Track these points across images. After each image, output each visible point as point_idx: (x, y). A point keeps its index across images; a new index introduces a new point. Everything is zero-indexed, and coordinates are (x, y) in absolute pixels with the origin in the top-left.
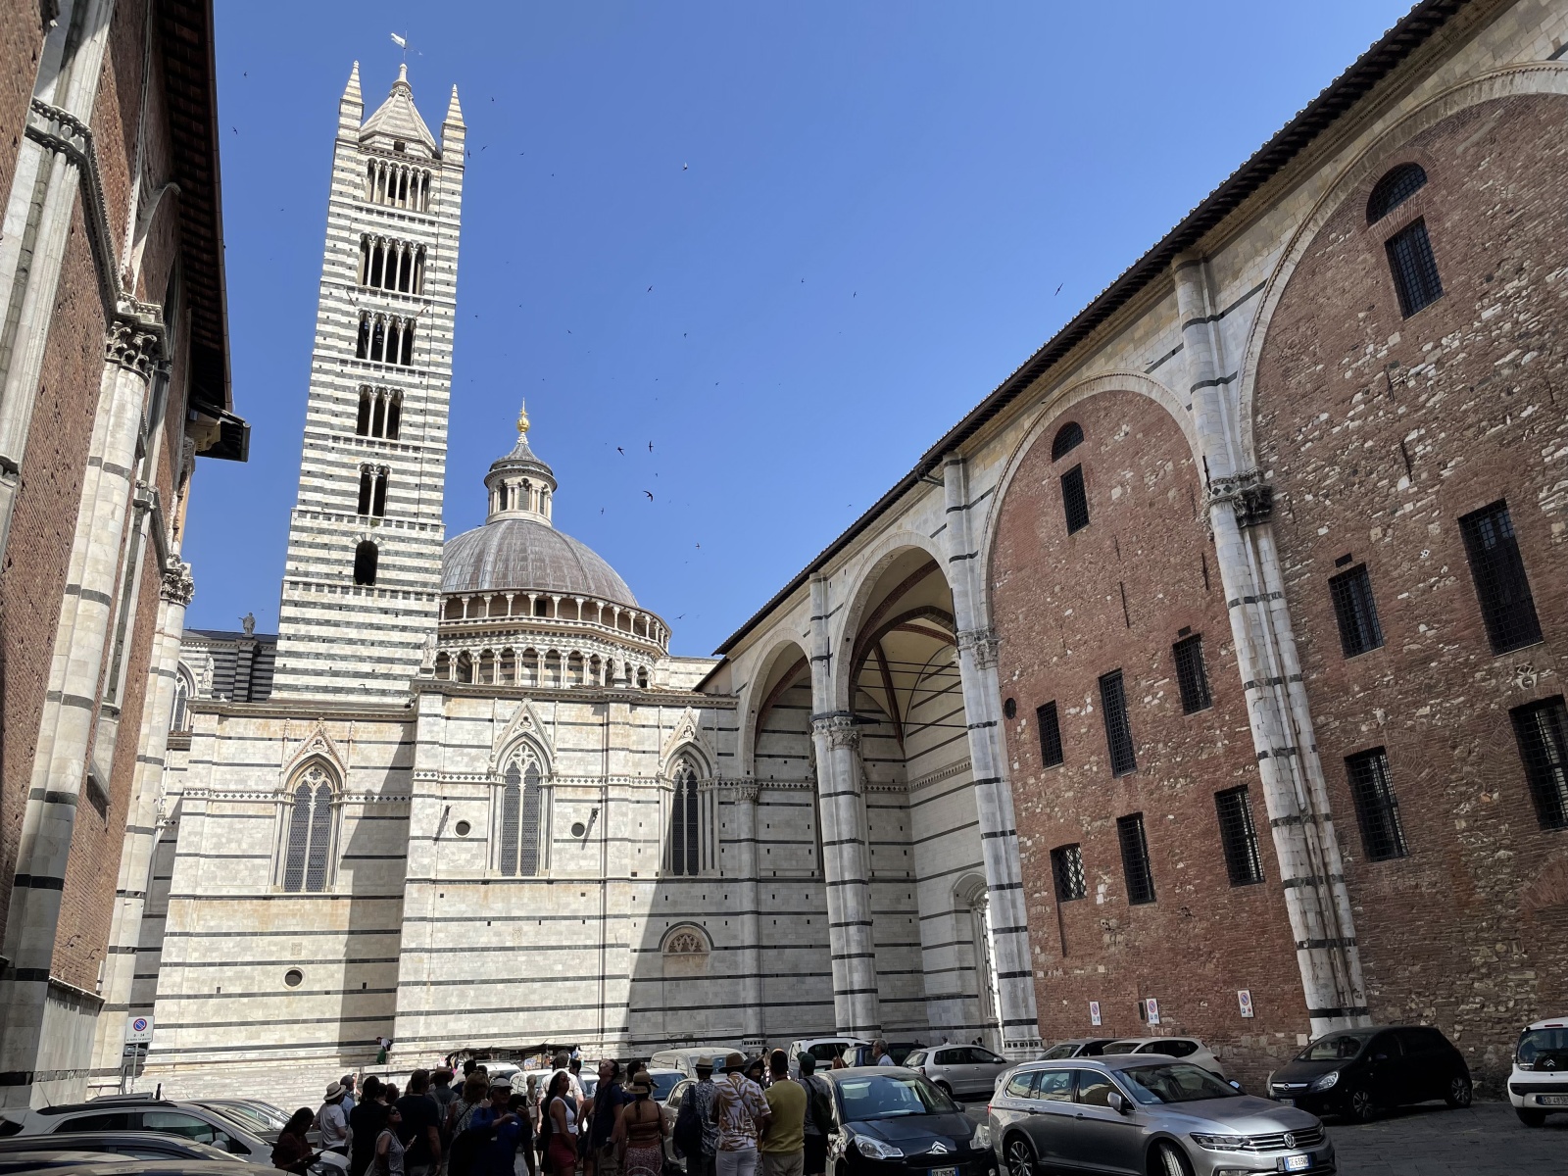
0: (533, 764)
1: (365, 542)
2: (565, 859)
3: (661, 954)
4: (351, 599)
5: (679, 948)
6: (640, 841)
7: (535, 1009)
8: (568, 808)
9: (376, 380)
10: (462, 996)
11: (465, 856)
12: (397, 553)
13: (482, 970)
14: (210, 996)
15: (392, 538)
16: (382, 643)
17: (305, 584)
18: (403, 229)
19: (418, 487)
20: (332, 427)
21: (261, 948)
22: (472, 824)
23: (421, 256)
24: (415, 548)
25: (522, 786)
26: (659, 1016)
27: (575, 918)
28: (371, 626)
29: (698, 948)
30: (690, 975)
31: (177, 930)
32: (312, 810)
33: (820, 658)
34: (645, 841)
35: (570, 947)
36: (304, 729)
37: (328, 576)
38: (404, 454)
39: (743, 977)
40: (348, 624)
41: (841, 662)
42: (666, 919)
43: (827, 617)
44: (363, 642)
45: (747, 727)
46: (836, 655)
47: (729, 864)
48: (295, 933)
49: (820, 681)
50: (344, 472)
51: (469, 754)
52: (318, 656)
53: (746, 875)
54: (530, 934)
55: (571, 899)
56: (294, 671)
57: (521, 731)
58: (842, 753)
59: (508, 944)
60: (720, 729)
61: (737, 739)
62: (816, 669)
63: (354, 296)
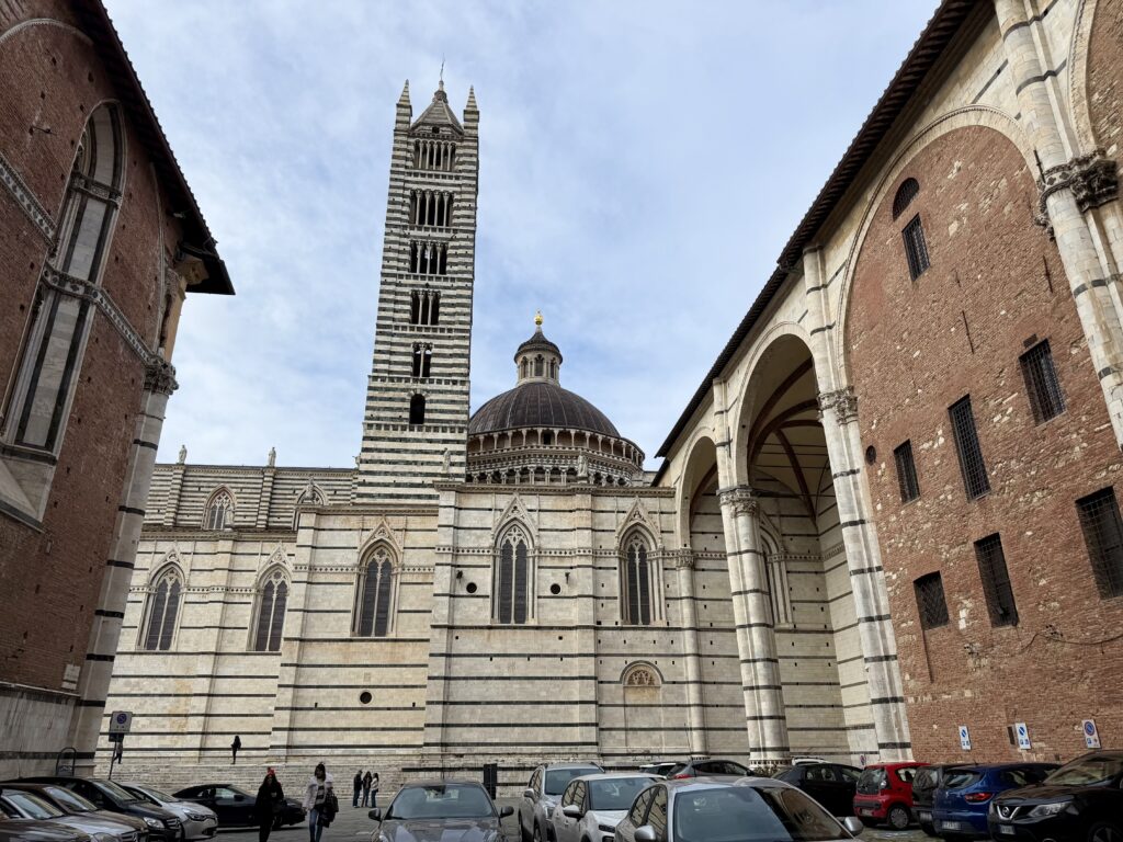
0: (521, 541)
1: (416, 395)
2: (547, 611)
3: (621, 685)
4: (408, 434)
5: (636, 682)
6: (602, 598)
7: (526, 725)
8: (547, 573)
9: (422, 286)
10: (472, 713)
11: (474, 609)
12: (438, 401)
13: (487, 694)
14: (311, 709)
15: (434, 391)
16: (428, 463)
17: (377, 425)
18: (438, 184)
19: (451, 356)
20: (394, 320)
21: (344, 676)
22: (478, 585)
23: (451, 200)
24: (450, 397)
25: (514, 557)
26: (622, 735)
27: (555, 656)
28: (421, 452)
29: (651, 681)
30: (645, 703)
31: (289, 662)
32: (379, 578)
33: (723, 445)
34: (607, 598)
35: (551, 678)
36: (372, 522)
37: (392, 419)
38: (442, 334)
39: (689, 706)
40: (406, 451)
41: (739, 445)
42: (625, 658)
43: (727, 411)
44: (416, 463)
45: (682, 510)
46: (735, 441)
47: (673, 617)
48: (367, 666)
49: (724, 463)
50: (402, 349)
51: (475, 534)
52: (386, 473)
53: (687, 625)
54: (521, 667)
55: (552, 641)
56: (371, 484)
57: (512, 517)
58: (742, 519)
59: (506, 675)
60: (662, 513)
61: (675, 520)
62: (720, 452)
63: (407, 232)
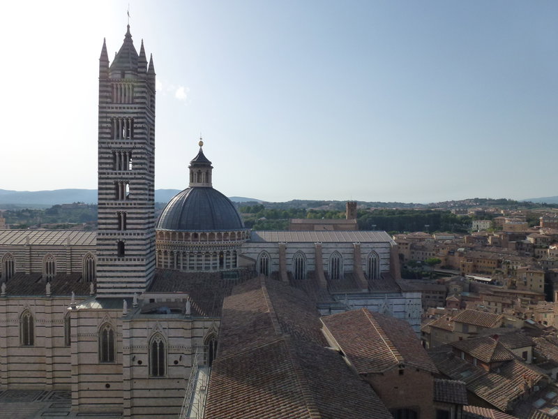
0: (161, 341)
1: (120, 242)
2: (172, 372)
4: (117, 262)
8: (172, 356)
9: (120, 178)
10: (143, 410)
11: (141, 371)
12: (131, 245)
14: (86, 390)
15: (128, 239)
16: (128, 277)
17: (103, 258)
18: (125, 113)
19: (137, 218)
20: (106, 199)
21: (98, 378)
22: (142, 361)
23: (133, 123)
24: (136, 242)
27: (176, 389)
28: (124, 271)
32: (108, 338)
35: (175, 398)
36: (102, 315)
37: (110, 255)
38: (131, 206)
40: (117, 271)
44: (122, 277)
48: (107, 374)
50: (112, 216)
51: (140, 340)
52: (109, 282)
54: (162, 394)
55: (174, 384)
56: (103, 288)
57: (156, 331)
59: (156, 396)
63: (110, 145)
